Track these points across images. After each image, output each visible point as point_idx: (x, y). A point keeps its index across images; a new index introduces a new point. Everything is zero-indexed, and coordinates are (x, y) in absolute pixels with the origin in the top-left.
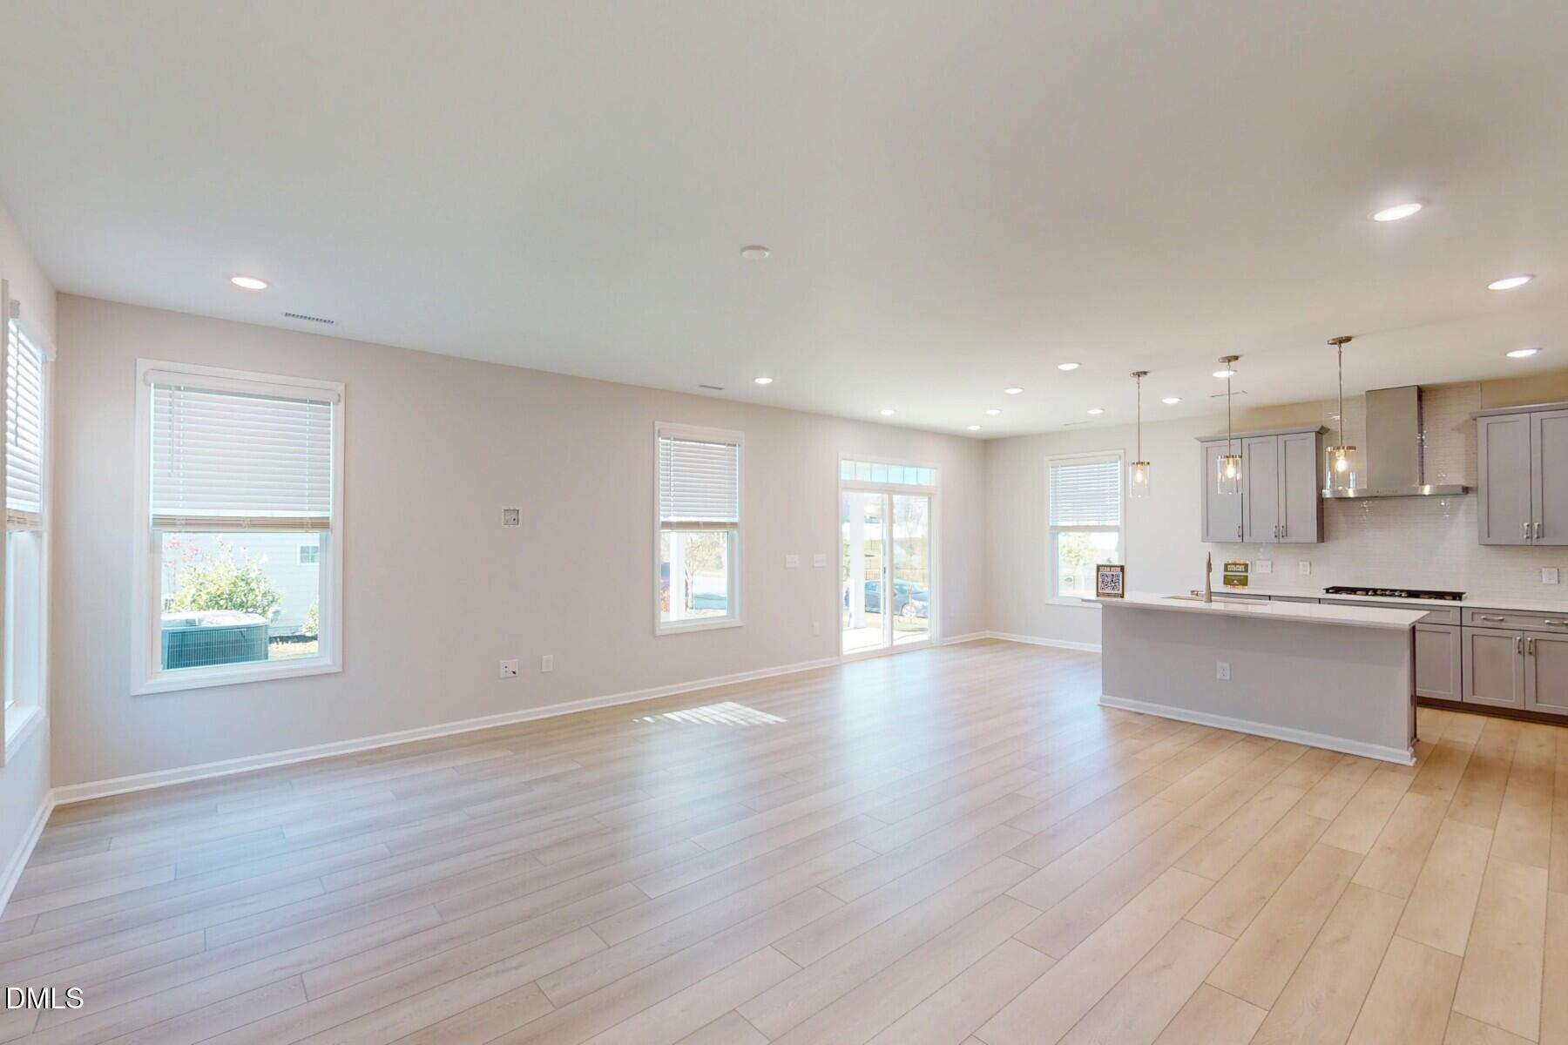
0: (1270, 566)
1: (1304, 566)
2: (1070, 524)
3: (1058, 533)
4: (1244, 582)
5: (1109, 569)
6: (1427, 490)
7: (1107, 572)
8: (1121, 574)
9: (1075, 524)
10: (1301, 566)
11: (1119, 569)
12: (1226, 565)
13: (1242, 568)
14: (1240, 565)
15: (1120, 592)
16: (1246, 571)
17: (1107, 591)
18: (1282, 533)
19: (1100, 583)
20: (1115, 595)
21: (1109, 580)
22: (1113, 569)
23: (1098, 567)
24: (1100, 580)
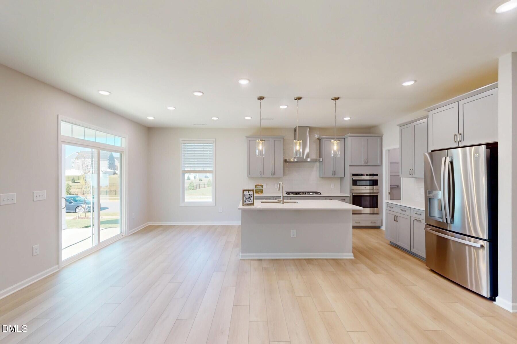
0: (266, 185)
1: (276, 185)
2: (191, 169)
3: (185, 174)
4: (262, 192)
5: (248, 191)
6: (309, 160)
7: (246, 193)
8: (253, 193)
9: (193, 169)
10: (275, 185)
11: (252, 191)
12: (256, 186)
13: (261, 187)
14: (260, 185)
15: (253, 203)
16: (262, 188)
17: (248, 202)
18: (273, 173)
19: (244, 199)
20: (251, 204)
21: (248, 197)
22: (250, 191)
23: (243, 191)
24: (244, 197)
